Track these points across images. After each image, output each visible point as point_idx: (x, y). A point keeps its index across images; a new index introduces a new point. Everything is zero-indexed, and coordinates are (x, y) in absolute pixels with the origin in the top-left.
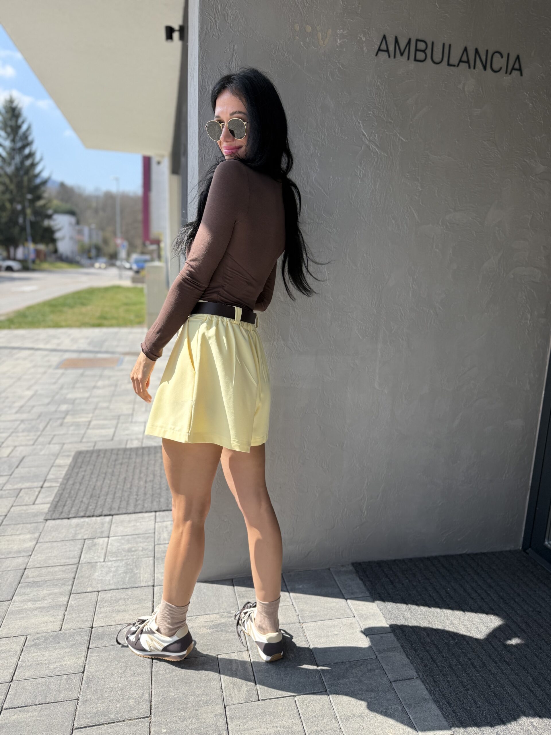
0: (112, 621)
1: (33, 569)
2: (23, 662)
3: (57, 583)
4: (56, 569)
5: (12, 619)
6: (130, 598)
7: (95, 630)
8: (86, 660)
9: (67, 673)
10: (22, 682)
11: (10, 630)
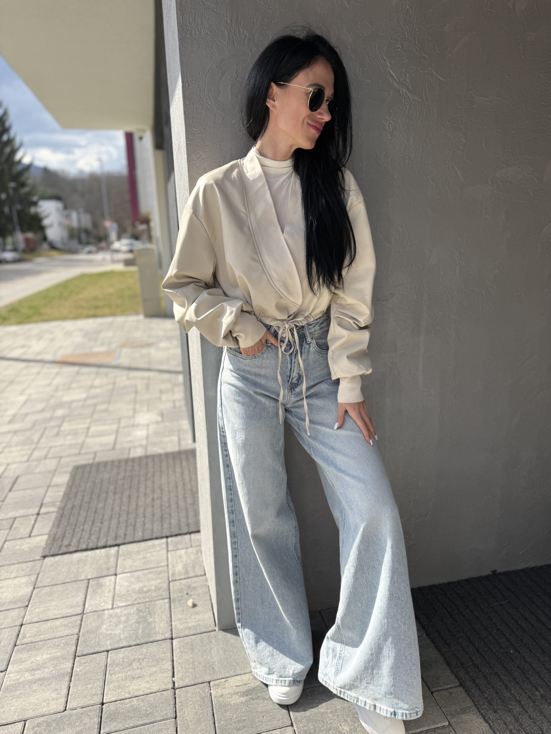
0: (126, 692)
1: (30, 625)
3: (59, 642)
4: (58, 623)
6: (145, 658)
7: (106, 707)
11: (4, 714)
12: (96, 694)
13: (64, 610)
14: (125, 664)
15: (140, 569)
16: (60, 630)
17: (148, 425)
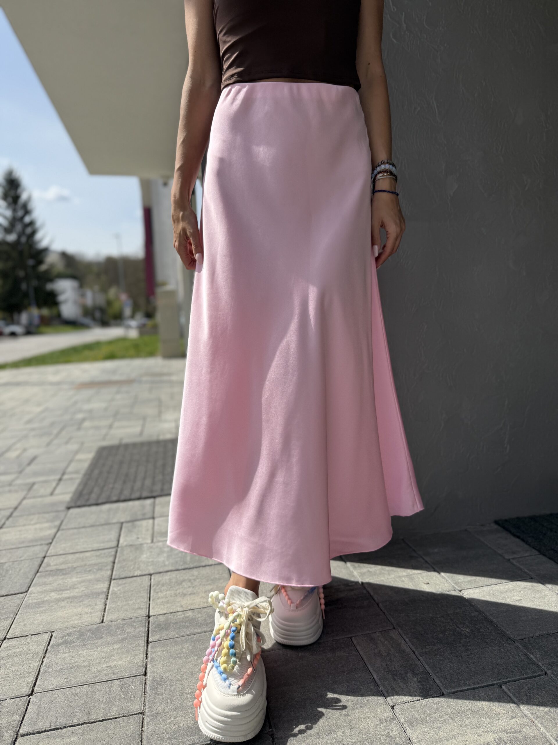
0: (177, 606)
1: (55, 557)
2: (48, 666)
3: (90, 569)
5: (28, 614)
7: (153, 618)
8: (147, 658)
9: (119, 677)
10: (48, 694)
11: (26, 627)
13: (94, 545)
16: (90, 559)
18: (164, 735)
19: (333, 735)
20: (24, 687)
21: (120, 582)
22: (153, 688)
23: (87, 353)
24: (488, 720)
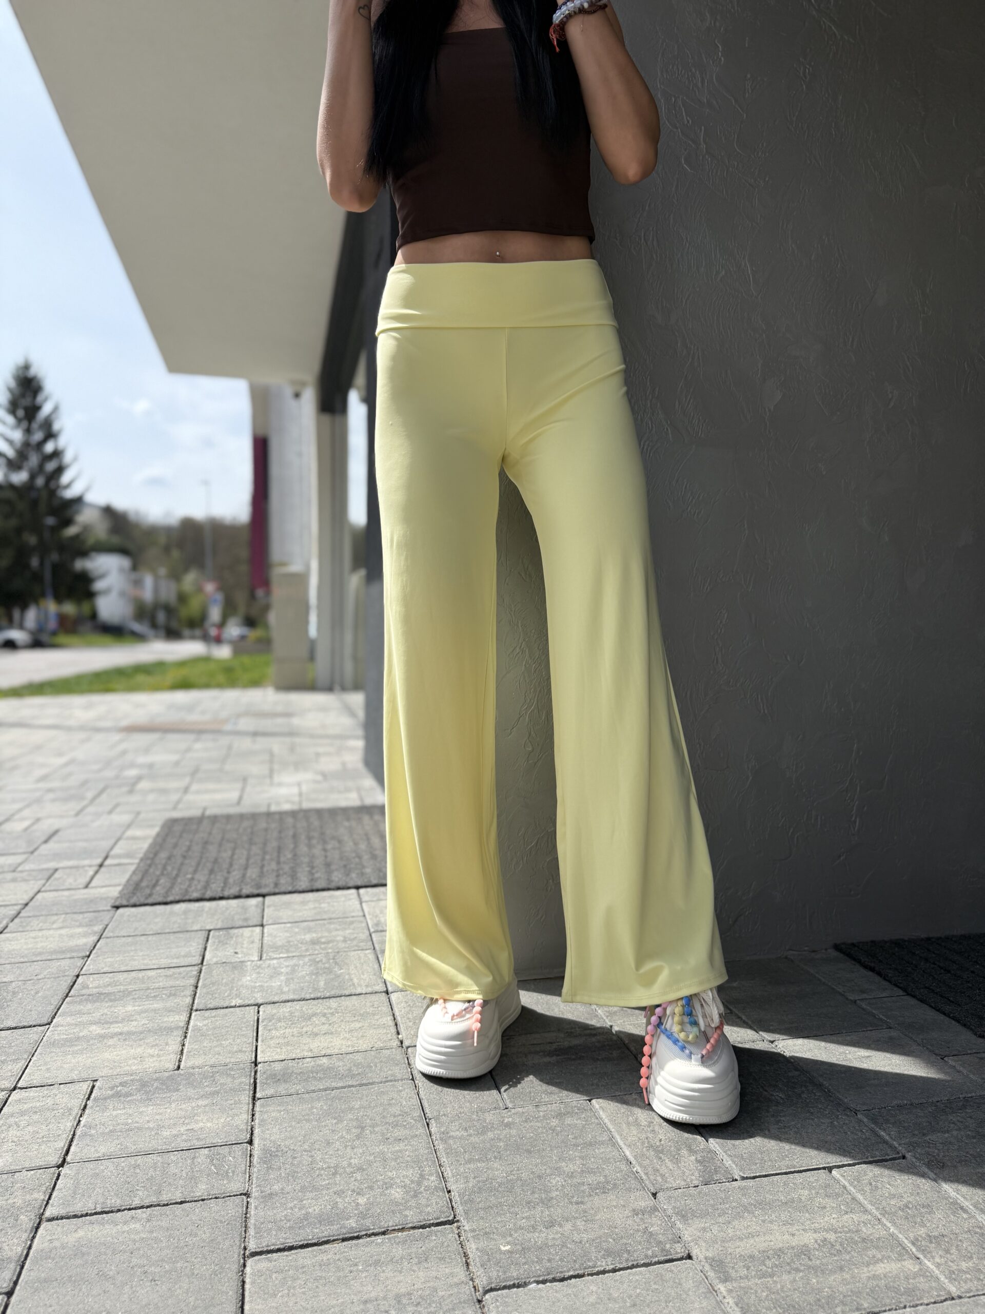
0: (303, 1050)
1: (96, 976)
2: (89, 1127)
3: (156, 994)
4: (152, 973)
5: (53, 1054)
6: (338, 1013)
7: (263, 1066)
8: (252, 1121)
9: (208, 1144)
10: (91, 1165)
11: (50, 1072)
12: (240, 1051)
13: (162, 960)
14: (296, 1019)
15: (310, 919)
16: (156, 981)
17: (299, 784)
18: (282, 1223)
19: (557, 1228)
20: (49, 1154)
21: (207, 1013)
22: (263, 1161)
23: (141, 678)
24: (807, 1215)
